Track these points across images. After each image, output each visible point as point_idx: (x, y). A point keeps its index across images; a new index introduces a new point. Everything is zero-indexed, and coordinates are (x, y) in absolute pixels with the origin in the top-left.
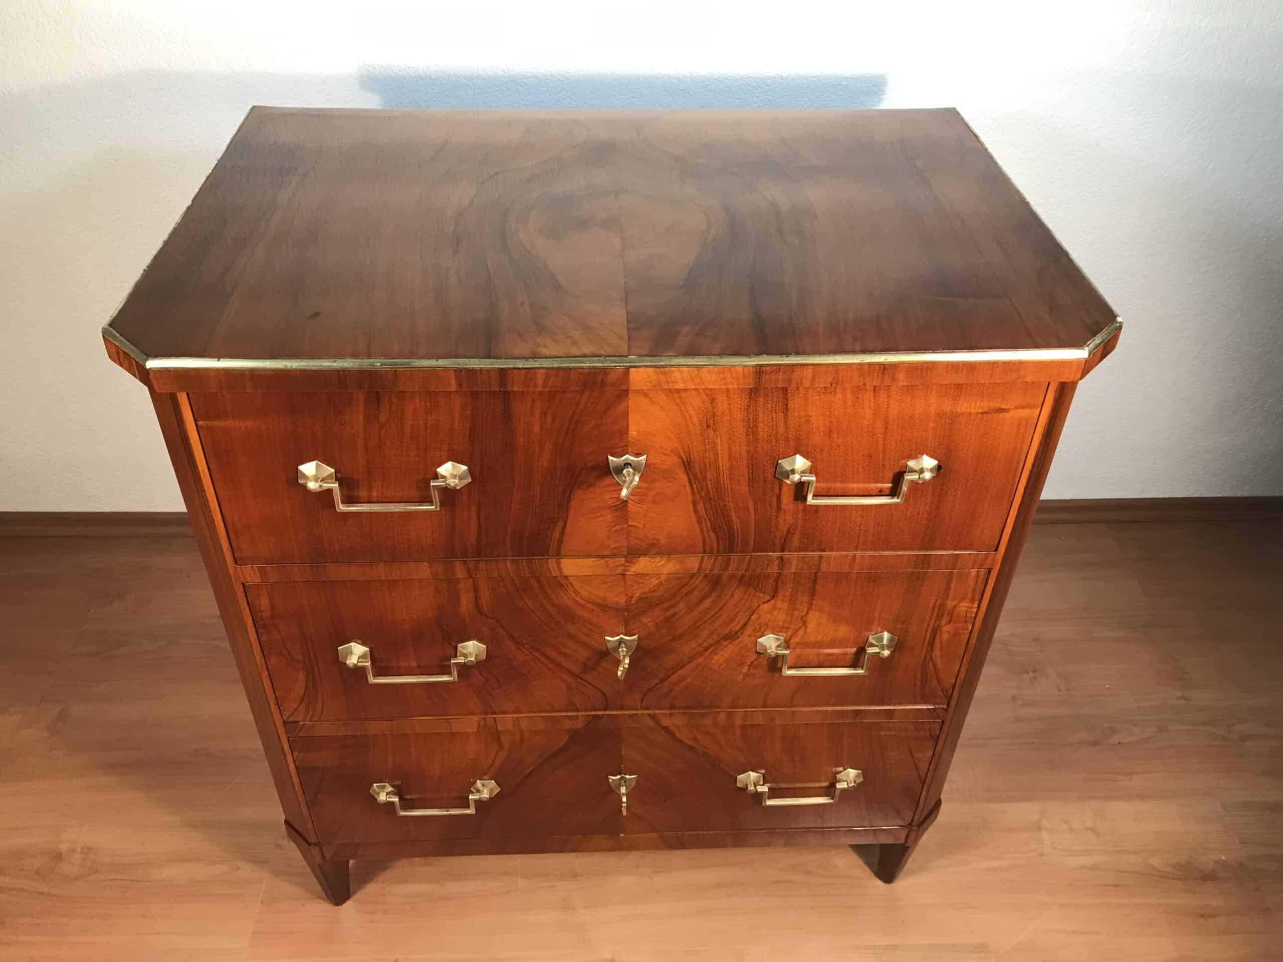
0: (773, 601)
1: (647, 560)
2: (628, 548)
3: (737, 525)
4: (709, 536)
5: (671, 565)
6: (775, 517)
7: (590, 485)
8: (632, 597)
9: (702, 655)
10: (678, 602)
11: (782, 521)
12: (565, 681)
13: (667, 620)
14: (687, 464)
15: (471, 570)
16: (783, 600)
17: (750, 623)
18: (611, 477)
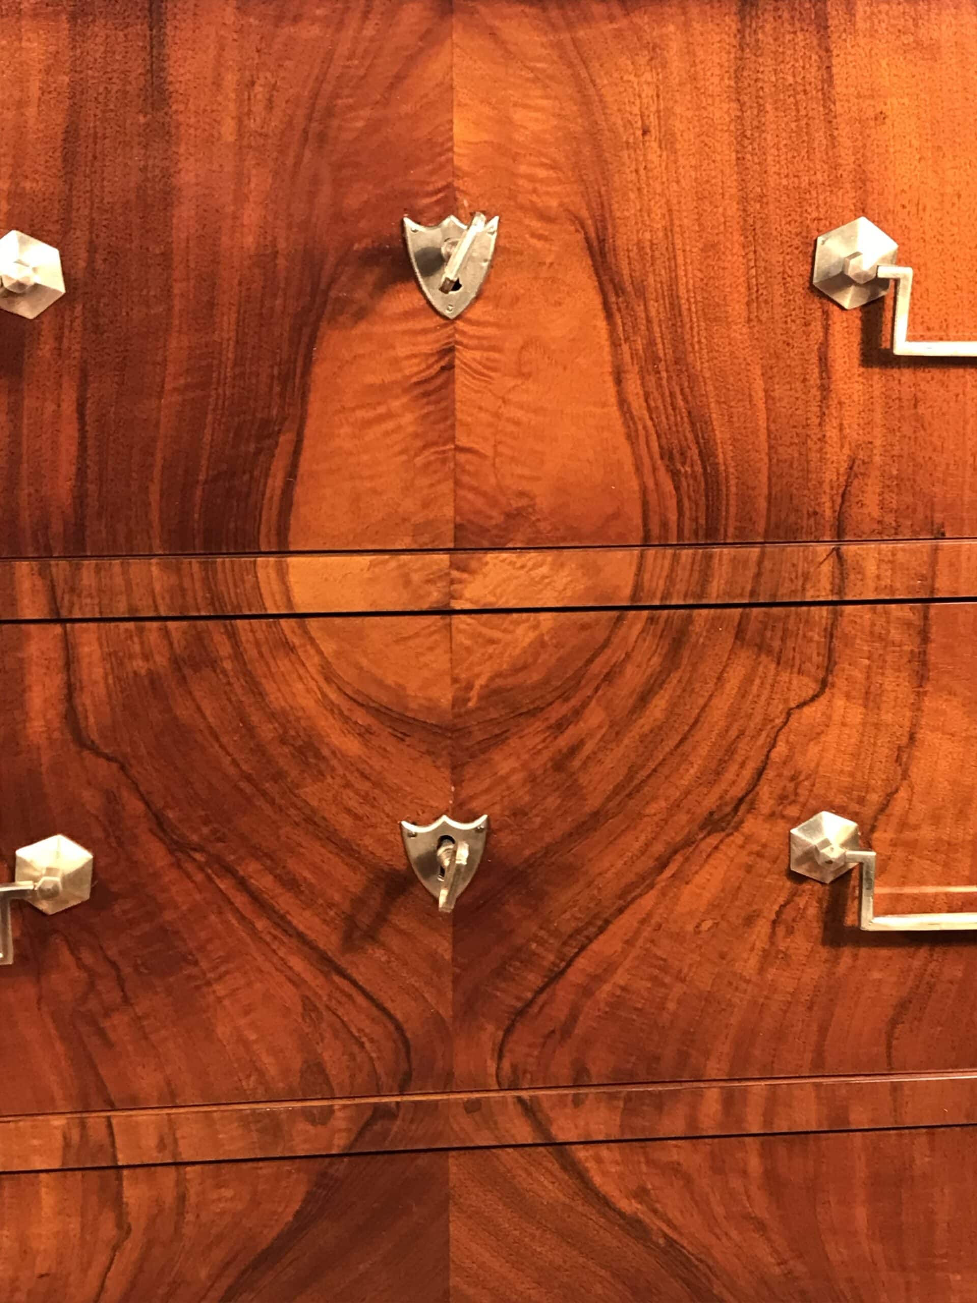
0: (823, 700)
1: (503, 561)
2: (458, 527)
3: (724, 454)
4: (657, 484)
5: (562, 579)
6: (817, 421)
7: (361, 314)
8: (469, 687)
9: (651, 886)
10: (584, 705)
11: (832, 433)
12: (296, 981)
13: (560, 764)
14: (595, 243)
15: (59, 593)
16: (848, 696)
17: (770, 773)
18: (412, 285)
